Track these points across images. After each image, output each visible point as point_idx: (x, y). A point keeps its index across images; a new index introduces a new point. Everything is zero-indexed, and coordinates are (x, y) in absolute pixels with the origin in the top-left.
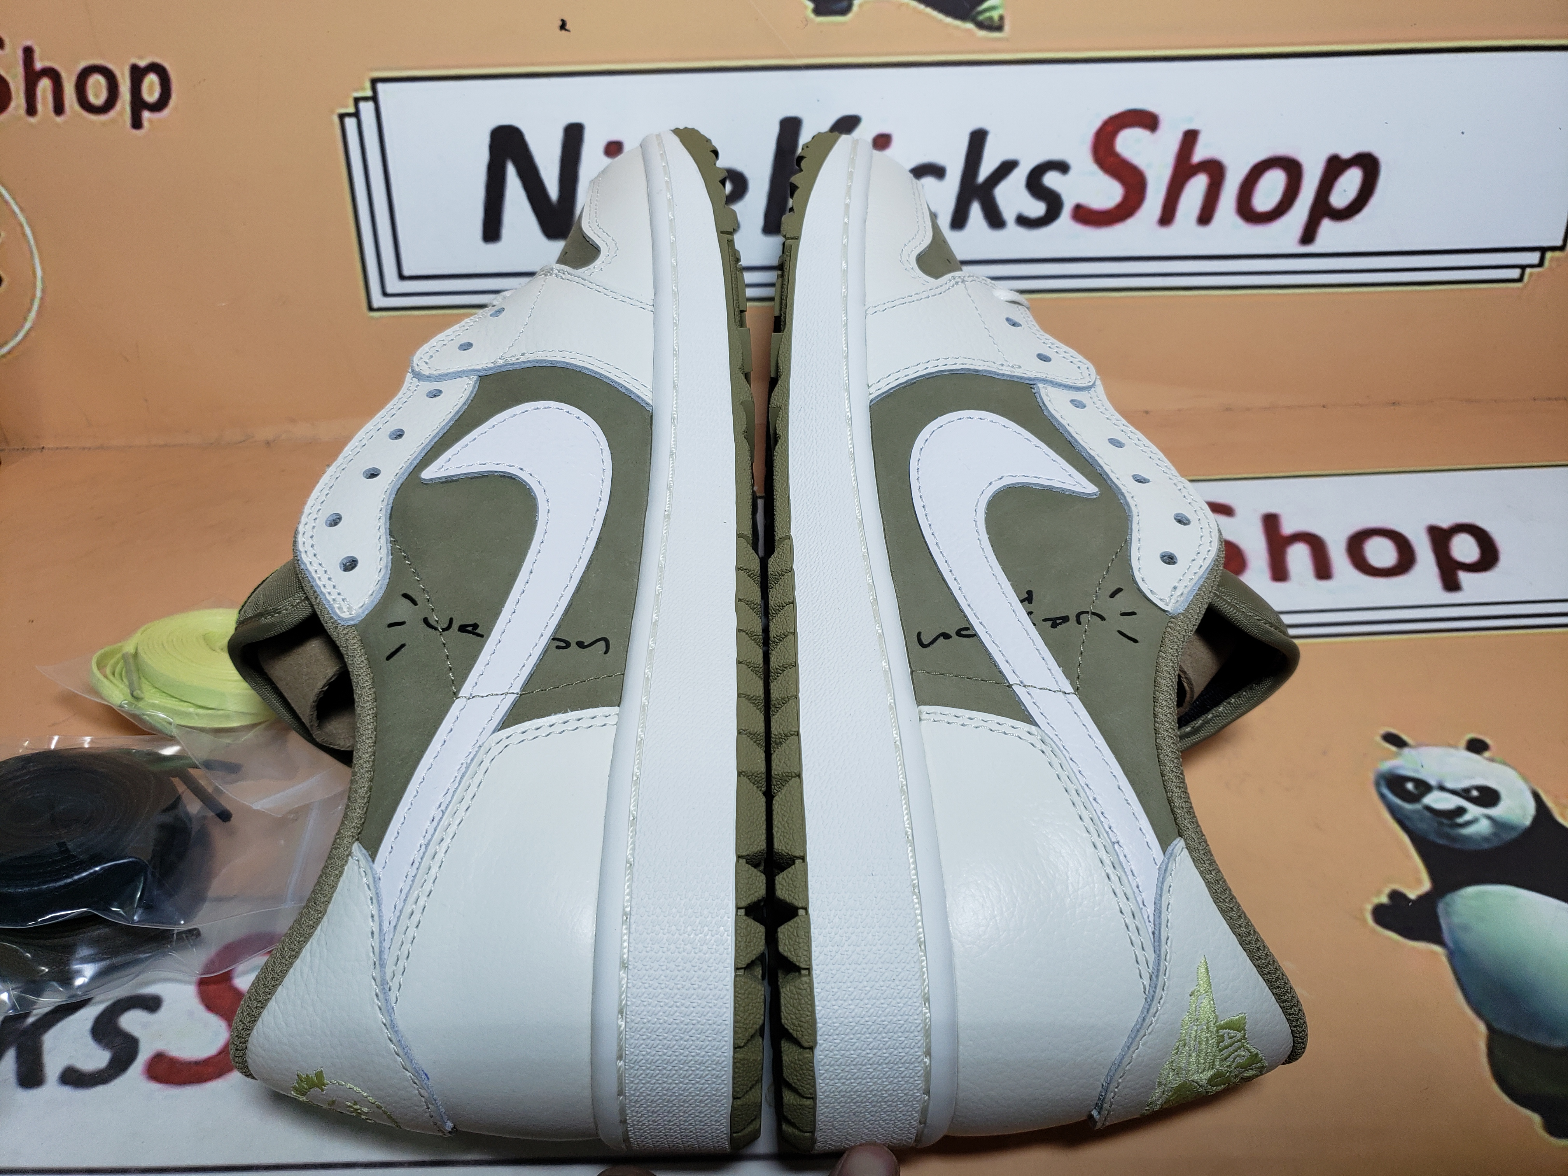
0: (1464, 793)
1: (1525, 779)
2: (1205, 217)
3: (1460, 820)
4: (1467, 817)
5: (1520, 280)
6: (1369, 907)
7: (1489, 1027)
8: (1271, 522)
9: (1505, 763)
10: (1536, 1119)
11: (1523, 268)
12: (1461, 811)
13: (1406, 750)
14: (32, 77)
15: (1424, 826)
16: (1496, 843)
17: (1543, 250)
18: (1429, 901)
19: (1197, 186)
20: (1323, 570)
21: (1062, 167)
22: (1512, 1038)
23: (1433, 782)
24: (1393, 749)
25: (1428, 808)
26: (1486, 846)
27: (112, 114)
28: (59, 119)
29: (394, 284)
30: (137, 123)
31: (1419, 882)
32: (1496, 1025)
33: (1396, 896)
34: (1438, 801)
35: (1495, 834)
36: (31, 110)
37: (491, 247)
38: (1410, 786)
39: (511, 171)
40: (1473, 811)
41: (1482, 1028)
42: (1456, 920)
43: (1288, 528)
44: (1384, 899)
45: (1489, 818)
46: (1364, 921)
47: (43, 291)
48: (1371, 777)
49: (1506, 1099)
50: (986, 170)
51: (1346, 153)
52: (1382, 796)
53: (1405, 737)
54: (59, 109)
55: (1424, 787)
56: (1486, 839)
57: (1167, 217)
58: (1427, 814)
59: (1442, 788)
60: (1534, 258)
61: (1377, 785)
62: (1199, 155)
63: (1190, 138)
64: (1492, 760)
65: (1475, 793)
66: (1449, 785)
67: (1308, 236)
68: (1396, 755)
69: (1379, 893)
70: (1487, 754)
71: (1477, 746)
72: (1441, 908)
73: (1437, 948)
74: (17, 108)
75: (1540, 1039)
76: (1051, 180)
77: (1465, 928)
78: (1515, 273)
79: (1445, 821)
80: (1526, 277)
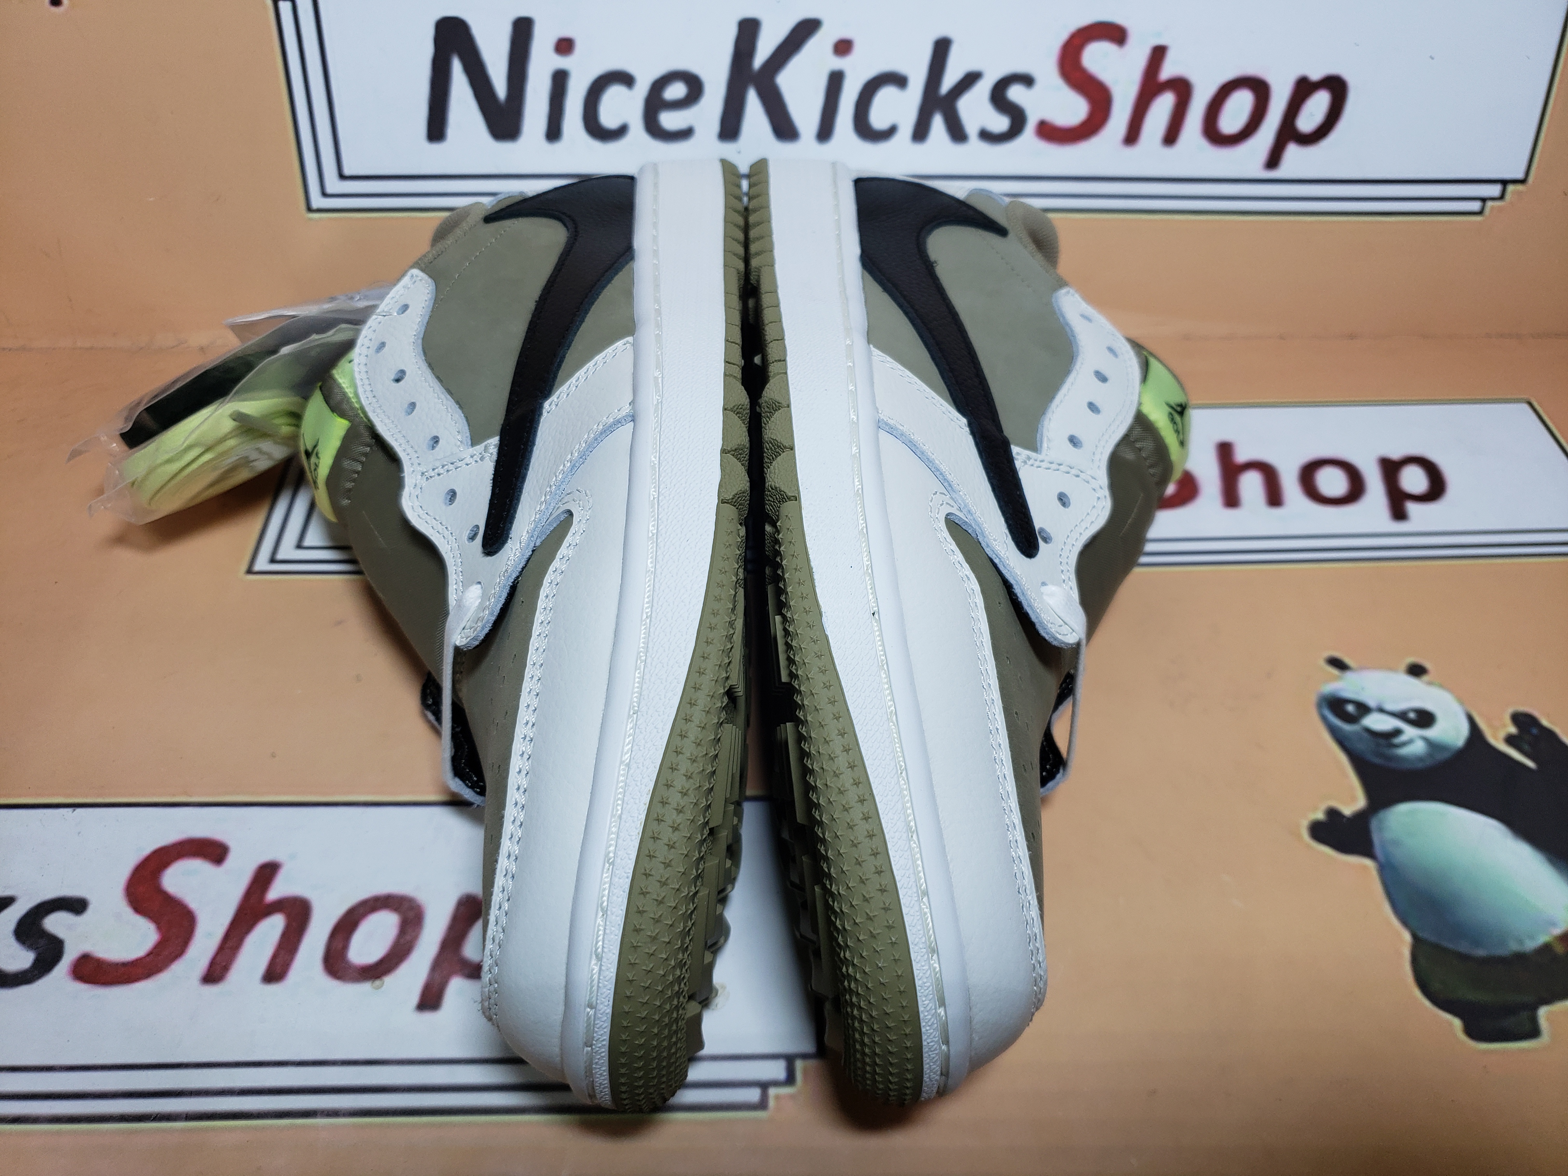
0: (1402, 716)
1: (1461, 701)
2: (1171, 137)
3: (1397, 740)
4: (1403, 738)
5: (1480, 213)
6: (1305, 824)
7: (1415, 936)
8: (1225, 450)
9: (1442, 686)
10: (1457, 1023)
11: (1484, 200)
12: (1397, 732)
13: (1348, 675)
15: (1363, 746)
16: (1429, 762)
17: (1504, 183)
18: (1363, 818)
19: (1164, 105)
20: (1274, 497)
21: (1027, 80)
22: (1436, 947)
23: (1372, 703)
24: (1335, 671)
25: (1368, 731)
26: (1420, 765)
29: (333, 184)
31: (1354, 799)
32: (1420, 934)
33: (1333, 814)
34: (1377, 722)
35: (1430, 755)
37: (436, 147)
38: (1350, 708)
39: (457, 67)
40: (1410, 732)
41: (1407, 937)
42: (1388, 835)
43: (1241, 456)
44: (1320, 816)
45: (1426, 739)
46: (1299, 836)
48: (1313, 698)
49: (1427, 1003)
50: (949, 81)
51: (1315, 75)
52: (1324, 719)
53: (1347, 660)
55: (1364, 709)
56: (1420, 759)
57: (1132, 136)
58: (1366, 735)
59: (1381, 710)
60: (1494, 190)
61: (1319, 706)
62: (1167, 72)
63: (1158, 54)
64: (1430, 683)
65: (1412, 715)
66: (1389, 707)
67: (1273, 160)
68: (1337, 678)
69: (1315, 809)
70: (1425, 678)
71: (1416, 671)
72: (1374, 824)
73: (1368, 862)
75: (1463, 947)
76: (1016, 93)
77: (1396, 843)
78: (1476, 206)
79: (1382, 741)
80: (1487, 211)
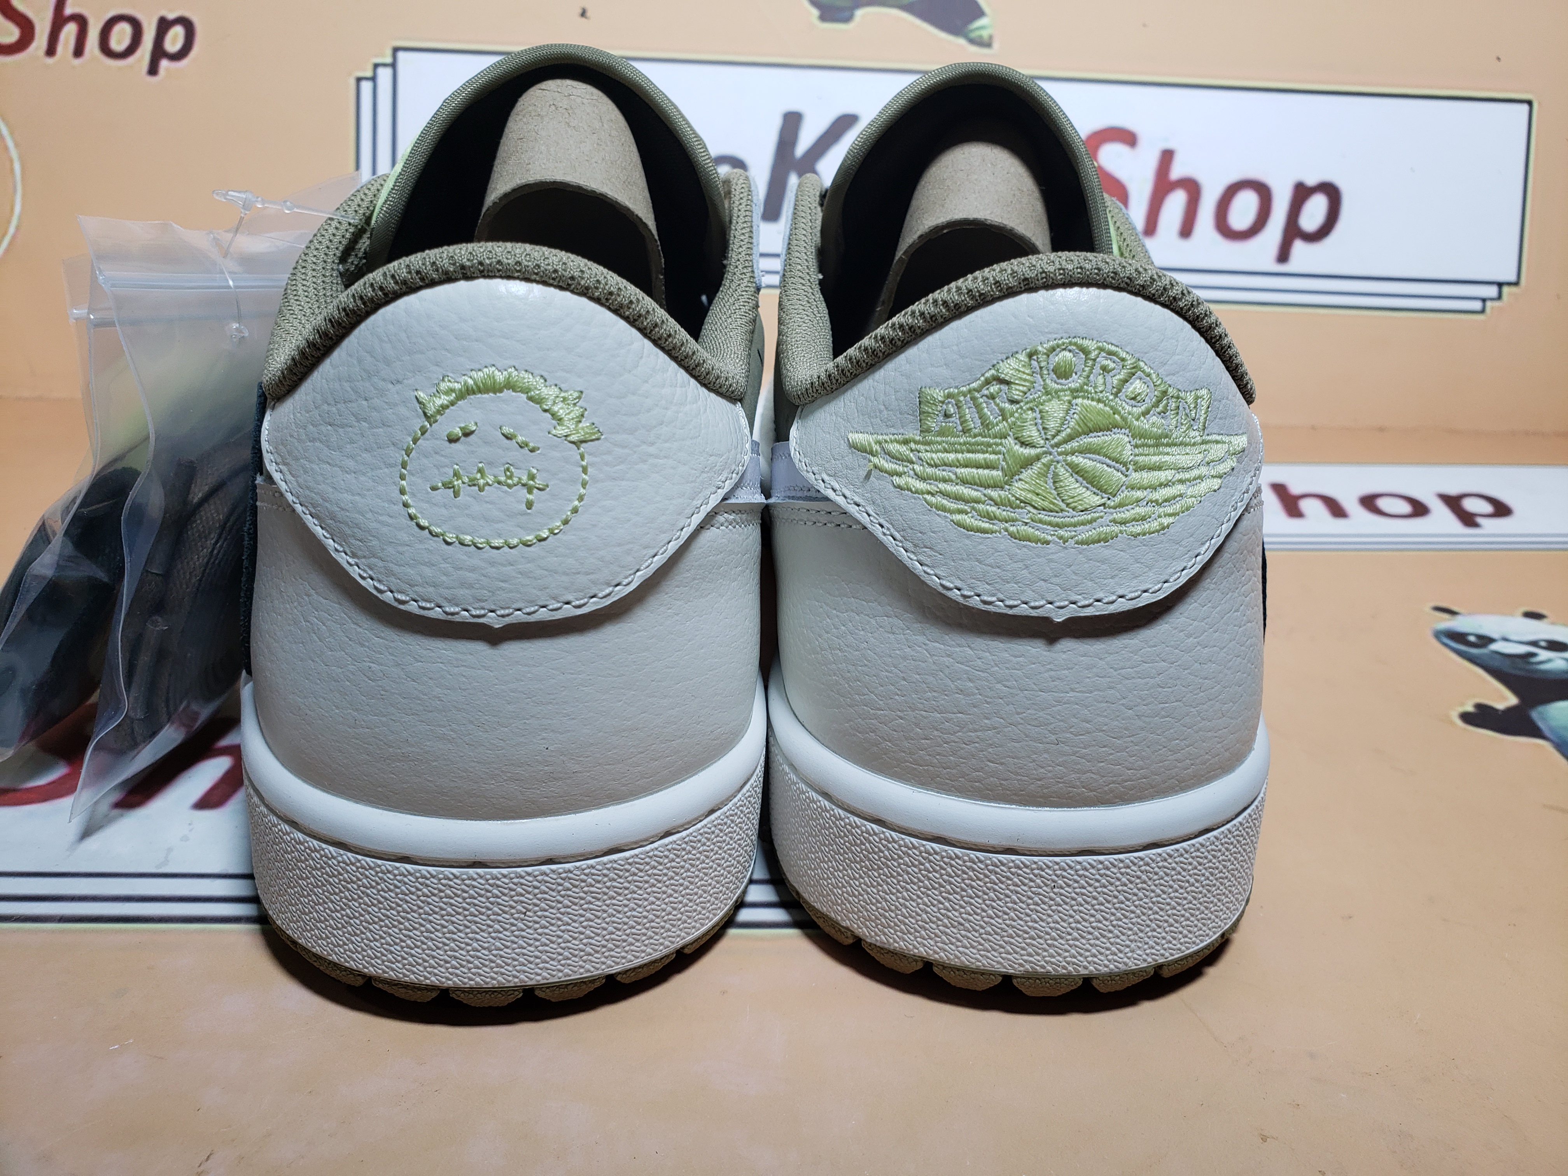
0: (1532, 644)
2: (1186, 231)
3: (1534, 660)
4: (1540, 658)
5: (1483, 311)
8: (1279, 487)
11: (1484, 300)
12: (1532, 655)
13: (1460, 617)
14: (59, 21)
15: (1500, 664)
17: (1500, 285)
18: (1520, 710)
19: (1176, 201)
20: (1339, 513)
23: (1495, 636)
24: (1444, 614)
25: (1499, 654)
27: (131, 60)
28: (77, 62)
30: (153, 70)
31: (1502, 698)
33: (1483, 708)
34: (1505, 648)
36: (51, 51)
38: (1472, 639)
40: (1545, 654)
42: (1554, 723)
43: (1296, 490)
44: (1470, 708)
45: (1564, 659)
46: (1452, 723)
47: (18, 228)
51: (1311, 181)
52: (1447, 645)
54: (79, 51)
55: (1487, 639)
57: (1151, 225)
58: (1498, 656)
59: (1507, 640)
60: (1492, 291)
61: (1438, 637)
62: (1177, 172)
63: (1167, 157)
64: (1553, 623)
65: (1543, 644)
66: (1515, 638)
68: (1448, 620)
70: (1547, 621)
71: (1534, 616)
72: (1535, 716)
74: (37, 48)
78: (1477, 305)
79: (1517, 661)
80: (1488, 309)
